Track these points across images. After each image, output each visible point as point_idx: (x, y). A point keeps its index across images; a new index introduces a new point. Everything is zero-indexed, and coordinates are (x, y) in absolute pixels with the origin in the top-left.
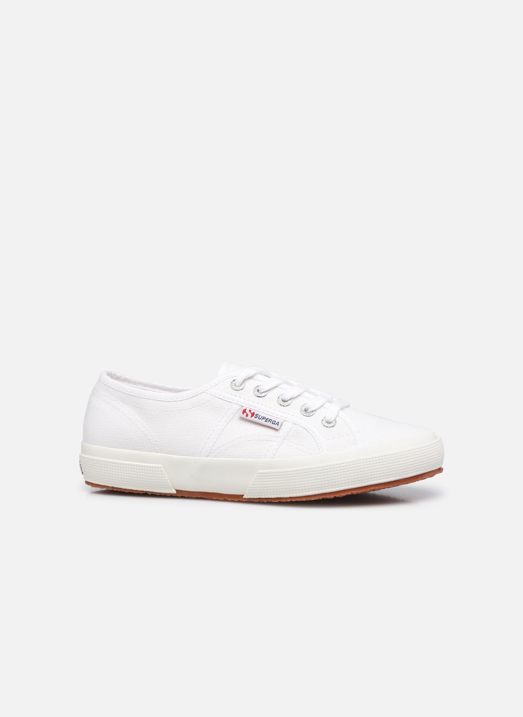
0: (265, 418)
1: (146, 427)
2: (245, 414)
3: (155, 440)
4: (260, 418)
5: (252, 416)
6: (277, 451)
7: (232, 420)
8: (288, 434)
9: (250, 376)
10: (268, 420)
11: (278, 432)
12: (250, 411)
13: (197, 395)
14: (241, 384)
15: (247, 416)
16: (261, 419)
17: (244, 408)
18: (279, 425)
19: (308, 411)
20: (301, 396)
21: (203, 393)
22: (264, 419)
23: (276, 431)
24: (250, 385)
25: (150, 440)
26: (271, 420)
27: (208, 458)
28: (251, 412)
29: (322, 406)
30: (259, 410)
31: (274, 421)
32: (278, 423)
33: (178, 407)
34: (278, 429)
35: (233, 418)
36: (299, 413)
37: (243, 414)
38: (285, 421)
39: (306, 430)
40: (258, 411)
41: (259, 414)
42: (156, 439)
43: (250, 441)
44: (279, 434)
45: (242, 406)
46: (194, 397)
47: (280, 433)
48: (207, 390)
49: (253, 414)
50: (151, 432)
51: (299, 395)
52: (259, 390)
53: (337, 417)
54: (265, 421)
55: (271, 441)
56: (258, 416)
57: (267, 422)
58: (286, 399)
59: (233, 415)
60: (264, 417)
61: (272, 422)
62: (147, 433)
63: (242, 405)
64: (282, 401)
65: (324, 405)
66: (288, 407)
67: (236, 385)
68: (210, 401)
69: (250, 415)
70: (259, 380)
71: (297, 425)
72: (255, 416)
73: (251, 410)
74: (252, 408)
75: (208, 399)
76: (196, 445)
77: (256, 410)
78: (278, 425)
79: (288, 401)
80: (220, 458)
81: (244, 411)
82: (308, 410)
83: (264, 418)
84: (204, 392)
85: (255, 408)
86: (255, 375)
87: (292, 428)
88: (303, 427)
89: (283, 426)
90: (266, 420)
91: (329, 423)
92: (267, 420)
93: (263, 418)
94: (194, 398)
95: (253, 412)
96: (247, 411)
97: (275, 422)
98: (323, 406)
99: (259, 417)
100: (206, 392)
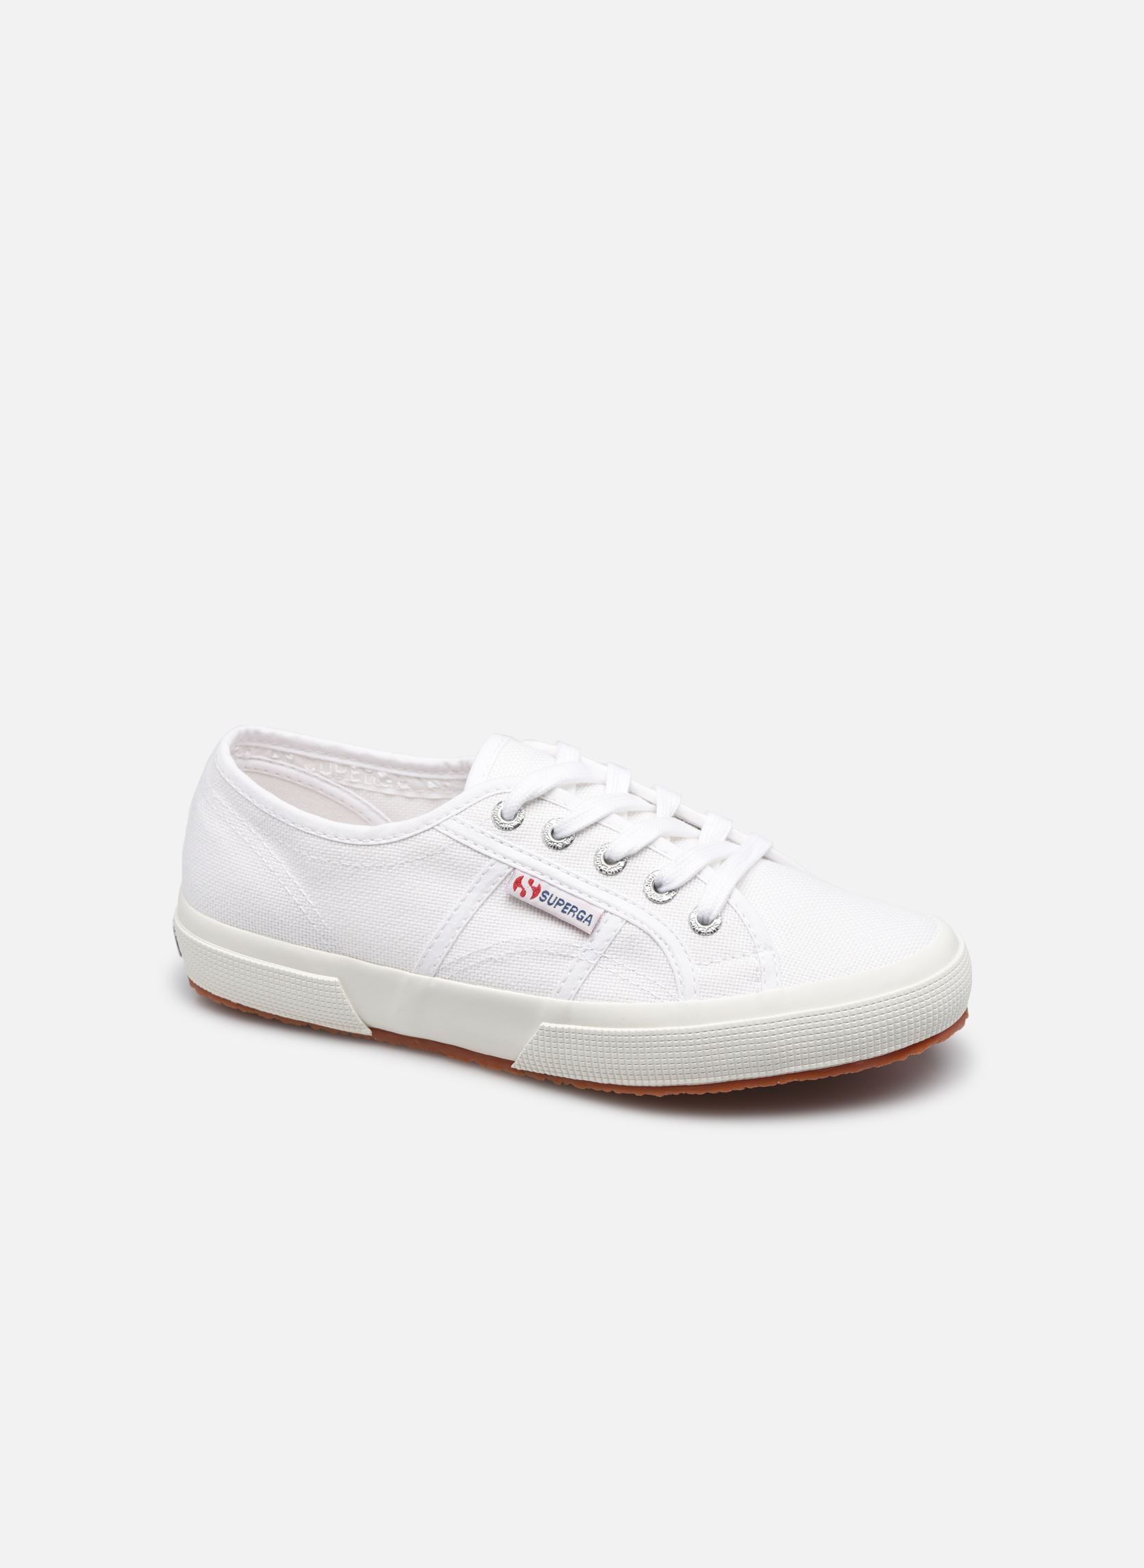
0: (563, 901)
1: (305, 894)
2: (519, 890)
3: (324, 926)
4: (551, 902)
5: (534, 896)
6: (584, 983)
7: (491, 897)
8: (611, 944)
9: (540, 792)
10: (570, 908)
11: (590, 939)
12: (531, 882)
13: (416, 835)
14: (516, 815)
15: (523, 894)
16: (552, 904)
17: (518, 874)
18: (593, 923)
19: (661, 889)
20: (650, 849)
21: (429, 830)
22: (560, 905)
23: (585, 938)
24: (537, 819)
25: (313, 924)
26: (575, 909)
27: (436, 978)
28: (534, 885)
29: (695, 877)
30: (551, 882)
31: (582, 911)
32: (589, 919)
33: (374, 860)
34: (590, 933)
35: (493, 892)
36: (641, 893)
37: (515, 888)
38: (607, 912)
39: (651, 938)
40: (550, 884)
41: (551, 890)
42: (326, 924)
43: (527, 952)
44: (591, 942)
45: (515, 869)
46: (410, 839)
47: (593, 940)
48: (438, 825)
49: (536, 891)
50: (314, 907)
51: (647, 847)
52: (555, 831)
53: (725, 907)
54: (563, 911)
55: (572, 957)
56: (548, 897)
57: (565, 912)
58: (614, 857)
59: (493, 887)
60: (560, 899)
61: (576, 914)
62: (307, 908)
63: (514, 865)
64: (604, 863)
65: (699, 873)
66: (618, 876)
67: (505, 816)
68: (444, 850)
69: (529, 892)
70: (557, 805)
71: (633, 924)
72: (540, 895)
73: (533, 878)
74: (537, 875)
75: (440, 846)
76: (410, 948)
77: (545, 879)
78: (590, 922)
79: (617, 862)
80: (460, 984)
81: (518, 883)
82: (660, 886)
83: (561, 902)
84: (432, 828)
85: (542, 874)
86: (550, 791)
87: (620, 931)
88: (644, 932)
89: (602, 925)
90: (565, 908)
91: (705, 925)
92: (567, 908)
93: (558, 903)
94: (409, 842)
95: (536, 886)
96: (525, 883)
97: (585, 913)
98: (698, 876)
99: (549, 900)
100: (436, 827)
